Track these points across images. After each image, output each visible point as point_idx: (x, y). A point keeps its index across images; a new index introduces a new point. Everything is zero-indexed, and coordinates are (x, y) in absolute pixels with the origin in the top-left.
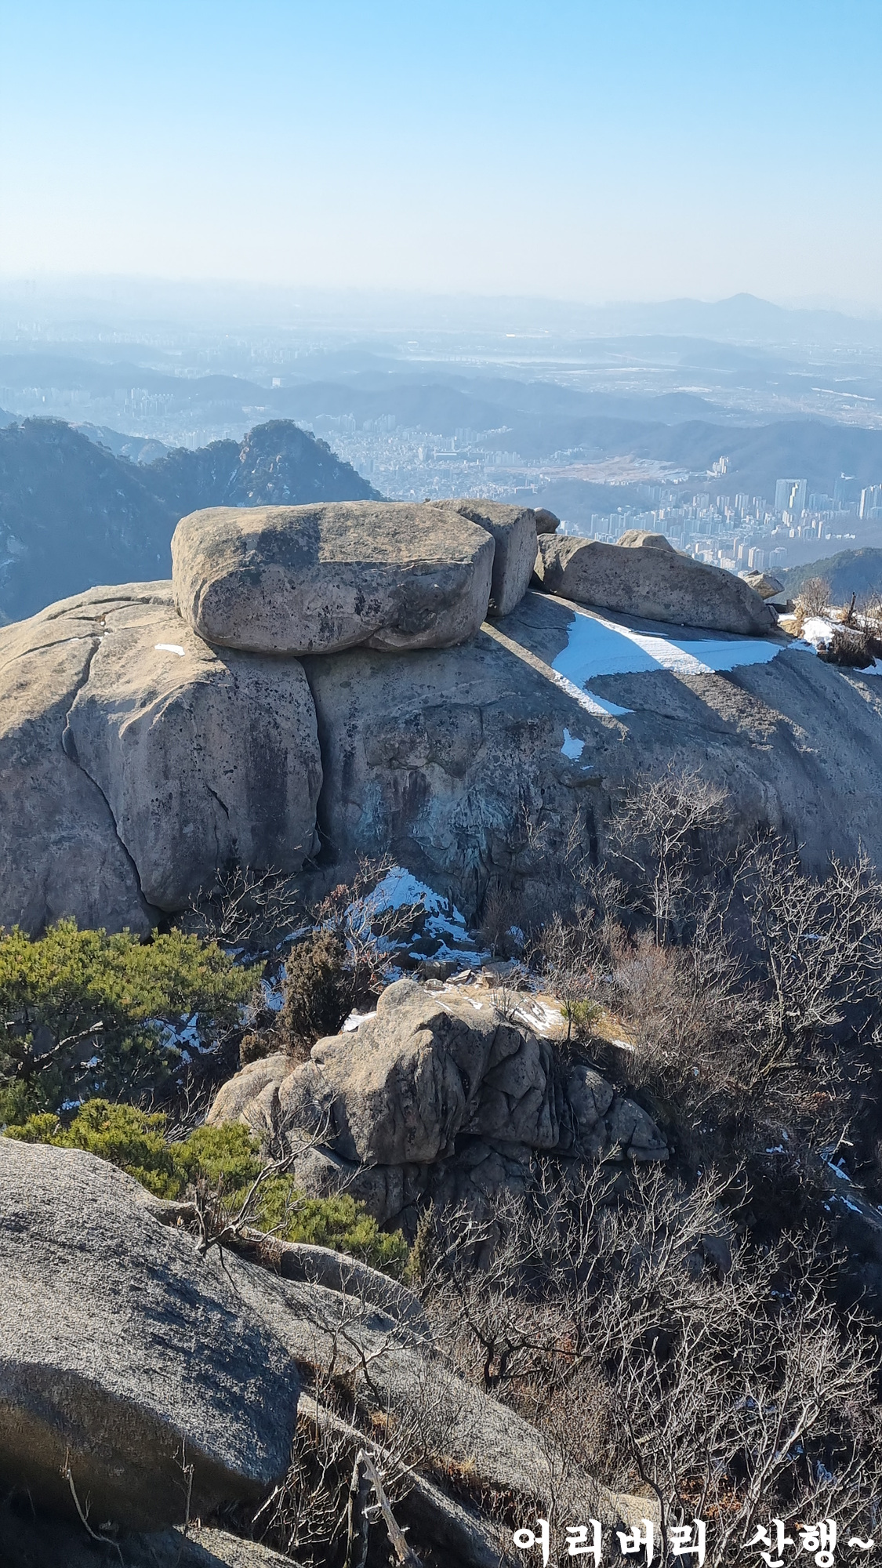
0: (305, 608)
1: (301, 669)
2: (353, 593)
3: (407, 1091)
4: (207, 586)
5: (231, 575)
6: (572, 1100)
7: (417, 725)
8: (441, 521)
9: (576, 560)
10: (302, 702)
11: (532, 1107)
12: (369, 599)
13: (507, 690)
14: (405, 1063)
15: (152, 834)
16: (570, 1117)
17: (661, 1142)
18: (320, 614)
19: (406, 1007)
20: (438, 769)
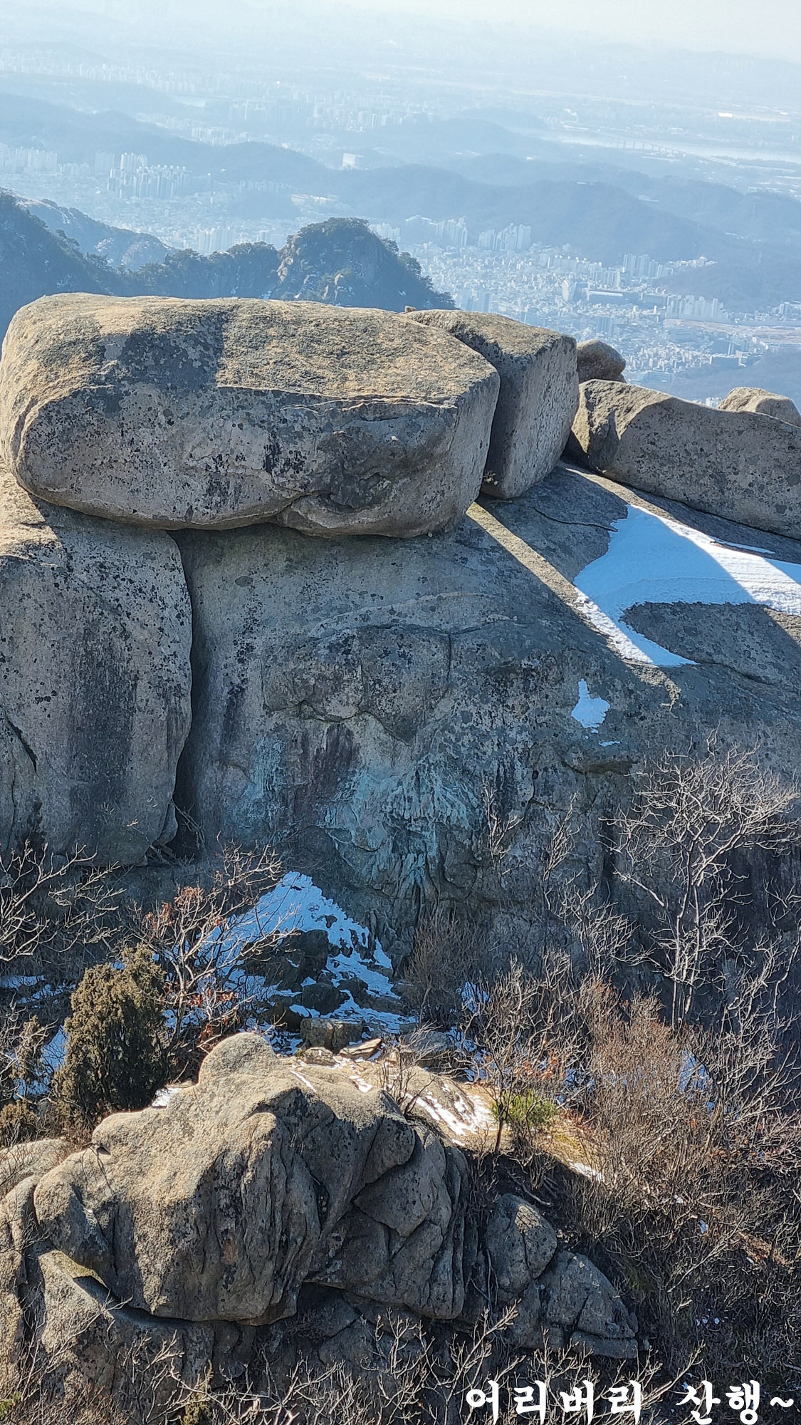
0: (186, 455)
1: (174, 550)
2: (264, 439)
3: (228, 1207)
4: (37, 408)
5: (75, 394)
6: (491, 1248)
7: (347, 652)
8: (420, 341)
9: (640, 424)
10: (171, 603)
11: (424, 1251)
12: (287, 450)
13: (496, 611)
14: (229, 1162)
16: (486, 1275)
17: (627, 1328)
18: (208, 467)
19: (242, 1075)
20: (373, 724)
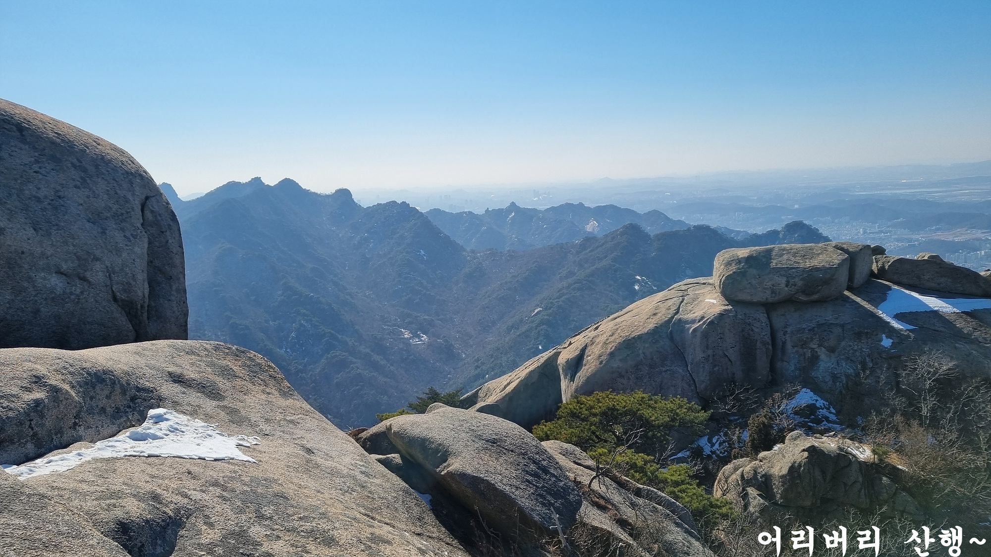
0: (764, 285)
1: (764, 309)
2: (785, 279)
3: (797, 477)
4: (724, 277)
5: (734, 273)
6: (876, 489)
7: (814, 331)
8: (825, 250)
9: (893, 265)
10: (764, 322)
11: (856, 489)
12: (792, 281)
13: (855, 318)
14: (796, 465)
15: (702, 370)
16: (875, 496)
17: (921, 512)
18: (771, 287)
19: (797, 442)
20: (823, 349)
